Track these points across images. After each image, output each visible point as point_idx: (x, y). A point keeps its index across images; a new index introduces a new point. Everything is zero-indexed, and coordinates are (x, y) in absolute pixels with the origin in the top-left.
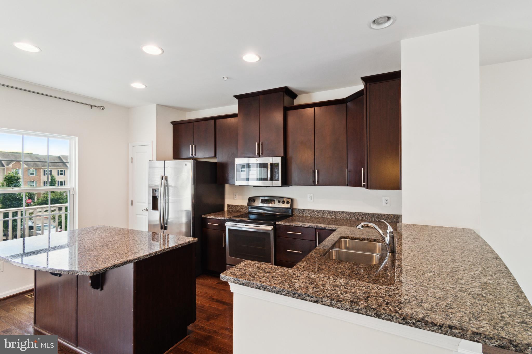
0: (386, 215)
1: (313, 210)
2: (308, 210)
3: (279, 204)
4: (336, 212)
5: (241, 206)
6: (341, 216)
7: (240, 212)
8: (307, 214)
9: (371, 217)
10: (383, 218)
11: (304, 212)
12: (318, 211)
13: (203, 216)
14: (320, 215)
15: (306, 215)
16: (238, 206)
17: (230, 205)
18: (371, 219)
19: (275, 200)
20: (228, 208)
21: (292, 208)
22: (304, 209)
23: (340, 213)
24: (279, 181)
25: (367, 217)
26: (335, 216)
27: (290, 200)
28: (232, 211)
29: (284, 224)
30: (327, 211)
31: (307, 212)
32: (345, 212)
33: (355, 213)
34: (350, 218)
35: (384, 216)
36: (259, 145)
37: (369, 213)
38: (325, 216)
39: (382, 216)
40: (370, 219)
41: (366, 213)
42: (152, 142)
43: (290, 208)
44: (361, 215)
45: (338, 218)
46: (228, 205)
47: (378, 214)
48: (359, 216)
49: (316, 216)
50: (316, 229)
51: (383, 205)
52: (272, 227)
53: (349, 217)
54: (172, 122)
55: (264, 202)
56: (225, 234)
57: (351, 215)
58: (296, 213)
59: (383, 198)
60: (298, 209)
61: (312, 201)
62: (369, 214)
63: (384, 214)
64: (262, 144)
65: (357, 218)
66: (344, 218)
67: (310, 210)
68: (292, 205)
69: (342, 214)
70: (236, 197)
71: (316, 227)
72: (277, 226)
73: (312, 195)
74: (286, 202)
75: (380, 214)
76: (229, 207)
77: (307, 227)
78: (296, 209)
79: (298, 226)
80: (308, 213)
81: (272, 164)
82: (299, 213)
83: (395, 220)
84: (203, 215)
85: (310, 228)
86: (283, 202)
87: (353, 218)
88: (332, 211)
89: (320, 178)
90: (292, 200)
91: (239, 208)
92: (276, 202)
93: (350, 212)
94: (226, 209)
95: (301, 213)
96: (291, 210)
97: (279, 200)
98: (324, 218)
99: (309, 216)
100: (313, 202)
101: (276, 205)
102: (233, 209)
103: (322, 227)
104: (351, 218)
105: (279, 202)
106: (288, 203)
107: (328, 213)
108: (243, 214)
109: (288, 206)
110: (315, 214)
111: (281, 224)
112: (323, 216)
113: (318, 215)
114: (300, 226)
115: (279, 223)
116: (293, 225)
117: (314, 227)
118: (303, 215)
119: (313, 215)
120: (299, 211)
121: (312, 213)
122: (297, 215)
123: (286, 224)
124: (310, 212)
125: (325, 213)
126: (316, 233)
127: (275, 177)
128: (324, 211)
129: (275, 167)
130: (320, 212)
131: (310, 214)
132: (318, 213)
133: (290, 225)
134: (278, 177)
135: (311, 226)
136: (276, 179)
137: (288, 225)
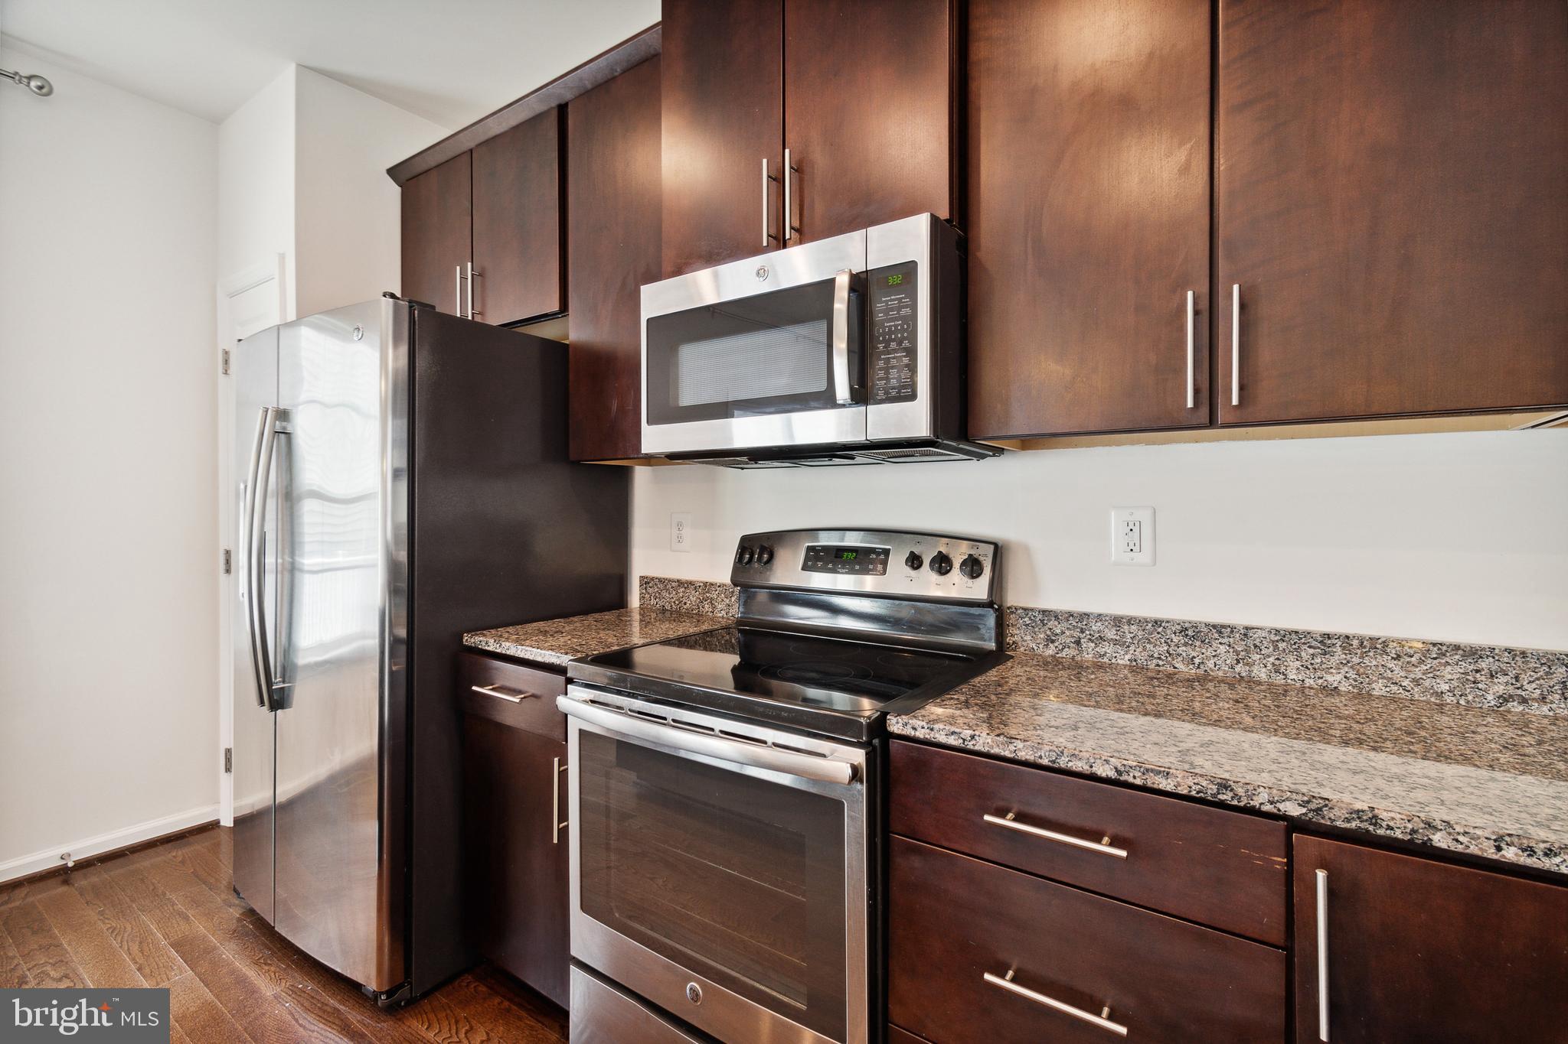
1: (1157, 623)
2: (1117, 621)
3: (913, 573)
4: (1362, 646)
5: (705, 584)
6: (1417, 682)
7: (699, 617)
8: (1107, 648)
11: (1082, 631)
12: (1193, 633)
13: (469, 640)
14: (1219, 659)
15: (1102, 656)
16: (691, 583)
17: (652, 579)
19: (887, 552)
20: (642, 598)
21: (995, 603)
22: (1087, 615)
23: (1398, 657)
24: (913, 397)
26: (1352, 674)
27: (990, 550)
28: (664, 610)
29: (952, 741)
30: (1277, 631)
31: (1111, 634)
32: (1457, 648)
36: (777, 179)
38: (1261, 673)
42: (282, 257)
43: (989, 604)
45: (1379, 688)
46: (642, 578)
49: (1181, 666)
50: (1295, 825)
52: (859, 756)
54: (392, 172)
55: (820, 564)
56: (563, 761)
58: (1020, 636)
60: (1044, 612)
61: (1144, 557)
64: (797, 170)
67: (1130, 621)
68: (997, 584)
69: (1421, 662)
70: (680, 539)
71: (1293, 810)
72: (894, 744)
73: (1145, 516)
74: (957, 564)
76: (650, 590)
77: (1183, 790)
78: (1025, 609)
79: (1093, 777)
80: (1116, 642)
81: (861, 284)
82: (1050, 640)
84: (468, 632)
85: (1223, 805)
86: (942, 564)
88: (1328, 636)
89: (1266, 354)
90: (999, 551)
91: (693, 598)
92: (897, 561)
94: (635, 600)
95: (1062, 639)
96: (991, 621)
97: (917, 551)
98: (1251, 682)
99: (1124, 660)
101: (898, 579)
102: (668, 600)
103: (1375, 820)
105: (915, 561)
106: (973, 567)
107: (1282, 645)
108: (711, 631)
109: (979, 589)
110: (1168, 652)
111: (920, 734)
112: (1238, 668)
113: (1197, 661)
114: (1112, 774)
115: (914, 729)
116: (1041, 757)
117: (1271, 803)
118: (1081, 652)
119: (1156, 655)
120: (1046, 628)
121: (1150, 642)
122: (1036, 648)
123: (973, 737)
124: (1129, 636)
125: (1256, 646)
126: (1290, 864)
127: (887, 370)
128: (1245, 635)
129: (887, 301)
130: (1216, 635)
131: (1132, 648)
132: (1198, 643)
133: (1007, 754)
134: (908, 376)
135: (1240, 791)
136: (893, 388)
137: (995, 750)
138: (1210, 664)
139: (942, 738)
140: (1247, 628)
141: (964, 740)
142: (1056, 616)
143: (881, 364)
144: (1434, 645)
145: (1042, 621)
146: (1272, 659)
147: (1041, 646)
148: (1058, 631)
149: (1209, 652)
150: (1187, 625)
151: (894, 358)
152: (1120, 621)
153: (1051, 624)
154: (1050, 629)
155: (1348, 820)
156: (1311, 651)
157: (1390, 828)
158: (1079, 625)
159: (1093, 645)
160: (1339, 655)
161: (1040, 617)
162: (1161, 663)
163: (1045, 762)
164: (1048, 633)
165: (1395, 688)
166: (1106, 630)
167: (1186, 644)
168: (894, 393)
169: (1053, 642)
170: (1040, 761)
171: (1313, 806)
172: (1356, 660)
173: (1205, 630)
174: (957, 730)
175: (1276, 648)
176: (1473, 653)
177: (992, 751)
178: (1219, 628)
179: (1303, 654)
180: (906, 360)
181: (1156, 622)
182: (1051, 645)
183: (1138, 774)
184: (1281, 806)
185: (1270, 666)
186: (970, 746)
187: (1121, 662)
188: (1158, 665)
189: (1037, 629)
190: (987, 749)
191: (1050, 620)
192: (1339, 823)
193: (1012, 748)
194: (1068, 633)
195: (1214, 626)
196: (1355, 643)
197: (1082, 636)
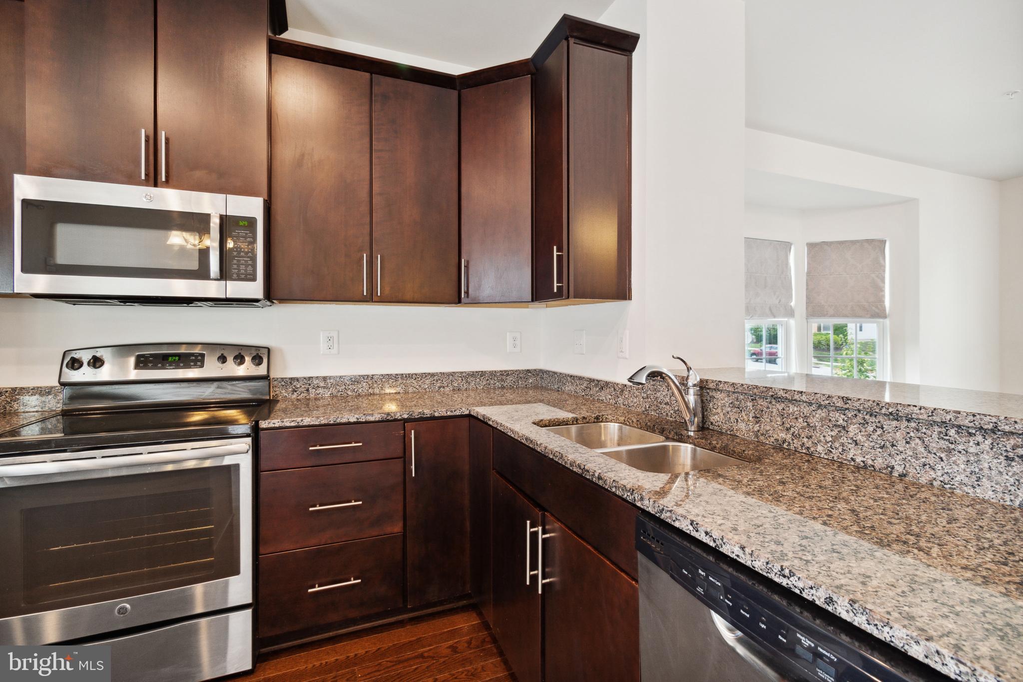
0: (516, 371)
2: (325, 379)
3: (221, 365)
4: (406, 377)
6: (420, 386)
8: (320, 391)
9: (488, 380)
10: (511, 379)
11: (310, 385)
12: (354, 379)
14: (363, 388)
15: (318, 394)
18: (487, 384)
19: (203, 355)
21: (269, 376)
22: (312, 377)
24: (254, 279)
25: (478, 380)
26: (404, 387)
27: (265, 351)
29: (293, 424)
30: (382, 375)
31: (322, 384)
32: (429, 374)
33: (453, 374)
34: (440, 387)
35: (511, 374)
37: (482, 372)
39: (508, 375)
40: (485, 385)
41: (477, 372)
43: (264, 377)
44: (465, 377)
47: (501, 371)
48: (462, 380)
49: (350, 393)
50: (405, 421)
51: (508, 351)
53: (439, 385)
57: (442, 381)
58: (280, 391)
59: (508, 334)
60: (291, 379)
62: (482, 374)
63: (512, 370)
65: (456, 385)
66: (427, 390)
67: (330, 378)
69: (421, 379)
71: (405, 417)
72: (265, 432)
73: (335, 334)
74: (248, 359)
75: (505, 371)
77: (377, 419)
78: (281, 379)
80: (324, 387)
81: (222, 220)
82: (294, 391)
83: (531, 381)
85: (388, 421)
86: (239, 359)
87: (447, 386)
88: (397, 375)
90: (270, 351)
92: (211, 359)
93: (441, 373)
95: (300, 390)
97: (226, 354)
99: (328, 394)
100: (339, 354)
103: (424, 413)
104: (444, 387)
105: (223, 359)
106: (257, 360)
107: (384, 380)
109: (261, 370)
110: (345, 388)
111: (277, 425)
112: (370, 391)
113: (356, 390)
114: (356, 420)
115: (274, 424)
116: (330, 421)
117: (400, 416)
118: (309, 394)
119: (340, 390)
120: (293, 385)
121: (338, 385)
122: (287, 396)
123: (302, 421)
124: (330, 384)
125: (375, 381)
126: (405, 433)
127: (238, 265)
128: (372, 378)
129: (239, 233)
130: (362, 379)
131: (331, 389)
132: (356, 383)
133: (317, 423)
134: (252, 269)
135: (393, 415)
136: (242, 274)
137: (312, 423)
138: (360, 391)
139: (288, 424)
140: (372, 375)
141: (298, 423)
142: (297, 379)
143: (235, 262)
144: (424, 374)
145: (291, 383)
146: (380, 385)
147: (290, 394)
148: (298, 386)
149: (360, 386)
150: (352, 377)
151: (243, 260)
152: (326, 379)
153: (295, 384)
154: (295, 386)
155: (418, 415)
156: (392, 381)
157: (427, 414)
158: (308, 382)
159: (314, 390)
160: (400, 381)
161: (290, 381)
162: (342, 393)
163: (332, 422)
164: (294, 388)
165: (414, 389)
166: (320, 383)
167: (352, 384)
168: (243, 276)
169: (296, 391)
170: (330, 422)
171: (410, 414)
172: (405, 382)
173: (359, 378)
174: (295, 419)
175: (382, 381)
176: (433, 375)
177: (311, 424)
178: (363, 376)
179: (390, 382)
180: (250, 262)
181: (340, 377)
182: (295, 393)
183: (364, 418)
184: (403, 416)
185: (380, 388)
186: (301, 424)
187: (326, 395)
188: (341, 394)
189: (288, 387)
190: (308, 423)
191: (294, 382)
192: (416, 417)
193: (319, 420)
194: (303, 386)
195: (362, 376)
196: (404, 376)
197: (309, 387)
